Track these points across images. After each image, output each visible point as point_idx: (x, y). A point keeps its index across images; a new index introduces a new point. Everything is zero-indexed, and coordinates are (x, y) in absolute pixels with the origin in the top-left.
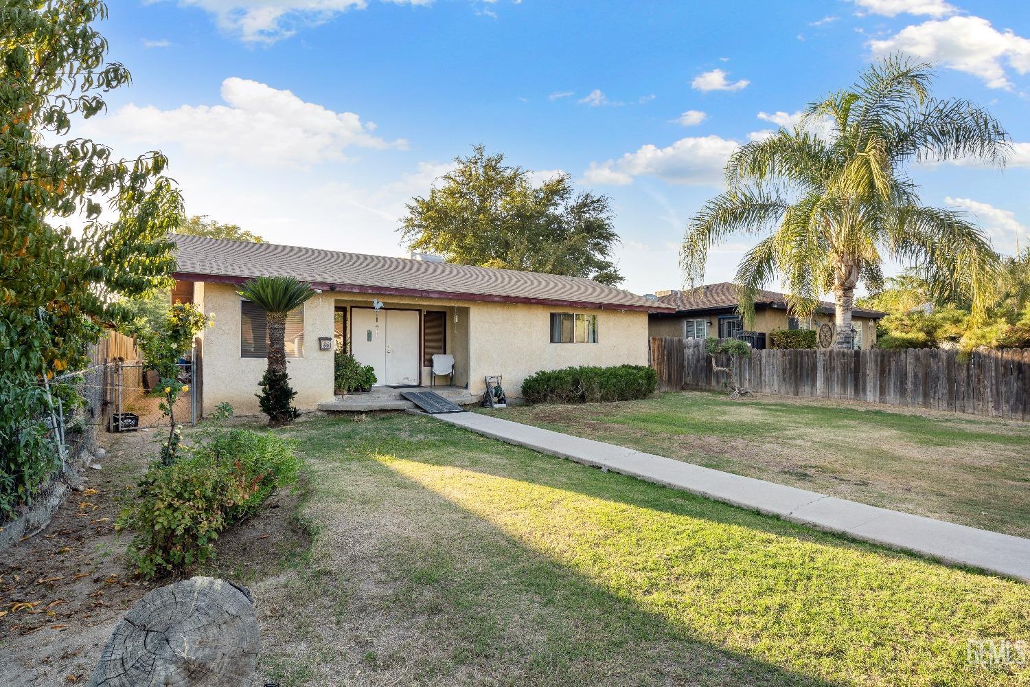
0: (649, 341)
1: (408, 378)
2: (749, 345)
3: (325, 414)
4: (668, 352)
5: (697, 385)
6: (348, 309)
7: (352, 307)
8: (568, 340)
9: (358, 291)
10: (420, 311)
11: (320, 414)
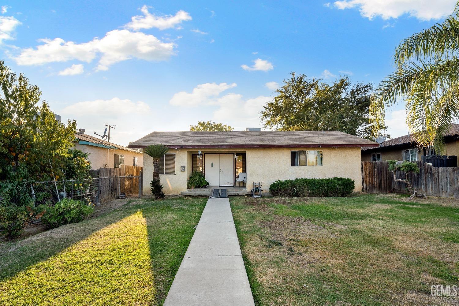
0: (362, 165)
1: (229, 183)
2: (431, 164)
3: (183, 196)
4: (378, 170)
5: (400, 190)
6: (203, 155)
7: (204, 154)
8: (304, 164)
9: (192, 147)
10: (234, 153)
11: (181, 196)
